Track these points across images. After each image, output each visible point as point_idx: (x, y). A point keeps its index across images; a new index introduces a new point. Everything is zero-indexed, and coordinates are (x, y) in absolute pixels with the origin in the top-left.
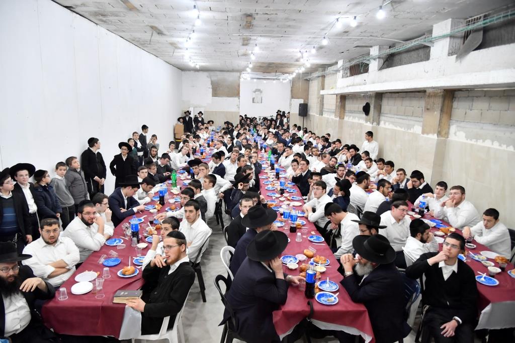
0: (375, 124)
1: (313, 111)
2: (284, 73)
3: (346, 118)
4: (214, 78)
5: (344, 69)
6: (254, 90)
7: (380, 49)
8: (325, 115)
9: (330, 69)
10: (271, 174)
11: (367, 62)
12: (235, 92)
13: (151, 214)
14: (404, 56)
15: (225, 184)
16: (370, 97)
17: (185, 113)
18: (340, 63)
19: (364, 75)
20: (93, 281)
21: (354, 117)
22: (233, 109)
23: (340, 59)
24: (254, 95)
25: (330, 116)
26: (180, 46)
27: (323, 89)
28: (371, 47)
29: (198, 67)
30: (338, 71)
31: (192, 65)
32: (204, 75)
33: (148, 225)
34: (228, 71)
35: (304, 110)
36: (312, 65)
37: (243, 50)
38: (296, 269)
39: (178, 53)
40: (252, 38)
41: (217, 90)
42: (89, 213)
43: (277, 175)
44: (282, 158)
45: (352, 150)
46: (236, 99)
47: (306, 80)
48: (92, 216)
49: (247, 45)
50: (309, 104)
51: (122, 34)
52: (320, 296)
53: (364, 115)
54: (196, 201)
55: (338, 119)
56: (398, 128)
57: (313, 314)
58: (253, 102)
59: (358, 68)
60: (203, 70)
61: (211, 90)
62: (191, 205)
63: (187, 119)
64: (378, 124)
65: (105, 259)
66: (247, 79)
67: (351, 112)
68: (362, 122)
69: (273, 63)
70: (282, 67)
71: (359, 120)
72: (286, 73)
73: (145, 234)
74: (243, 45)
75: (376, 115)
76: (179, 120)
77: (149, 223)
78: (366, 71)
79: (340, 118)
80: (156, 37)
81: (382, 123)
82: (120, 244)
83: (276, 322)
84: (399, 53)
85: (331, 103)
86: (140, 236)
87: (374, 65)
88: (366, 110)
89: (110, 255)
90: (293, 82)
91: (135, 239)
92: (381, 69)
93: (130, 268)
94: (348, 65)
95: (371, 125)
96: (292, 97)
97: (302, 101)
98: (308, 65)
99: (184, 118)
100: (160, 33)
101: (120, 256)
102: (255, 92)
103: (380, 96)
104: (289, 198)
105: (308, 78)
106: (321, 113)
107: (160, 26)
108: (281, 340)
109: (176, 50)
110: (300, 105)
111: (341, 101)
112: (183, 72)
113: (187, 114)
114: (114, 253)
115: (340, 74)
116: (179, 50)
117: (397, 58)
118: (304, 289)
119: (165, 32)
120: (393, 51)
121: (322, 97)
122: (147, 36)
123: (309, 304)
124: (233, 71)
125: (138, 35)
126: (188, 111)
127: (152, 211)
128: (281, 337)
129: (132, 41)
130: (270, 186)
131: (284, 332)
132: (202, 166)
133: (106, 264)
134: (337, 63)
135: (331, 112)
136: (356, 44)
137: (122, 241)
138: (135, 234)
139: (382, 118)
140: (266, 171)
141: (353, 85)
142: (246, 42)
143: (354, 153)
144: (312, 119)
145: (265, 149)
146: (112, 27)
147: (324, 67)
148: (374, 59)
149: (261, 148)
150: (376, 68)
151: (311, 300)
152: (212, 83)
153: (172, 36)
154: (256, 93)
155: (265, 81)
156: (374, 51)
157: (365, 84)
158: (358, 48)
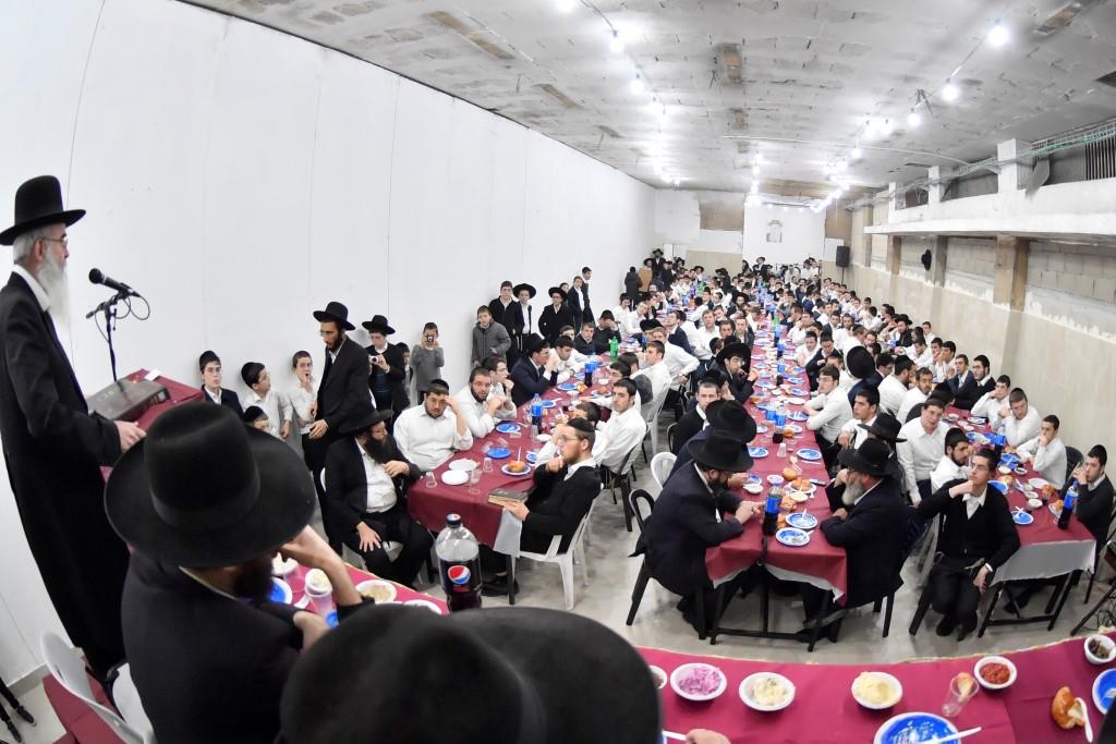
0: (938, 283)
1: (857, 260)
2: (813, 198)
3: (902, 273)
4: (705, 201)
5: (898, 196)
6: (770, 221)
7: (941, 171)
8: (874, 267)
9: (879, 195)
10: (772, 353)
11: (926, 189)
12: (735, 222)
13: (569, 396)
14: (971, 184)
15: (690, 362)
16: (932, 241)
17: (654, 252)
18: (892, 187)
19: (923, 208)
20: (469, 473)
21: (912, 272)
22: (734, 250)
23: (892, 181)
24: (769, 229)
25: (881, 270)
26: (645, 152)
27: (871, 223)
28: (930, 166)
29: (677, 183)
30: (888, 199)
31: (667, 179)
32: (688, 196)
33: (559, 412)
34: (727, 190)
35: (844, 257)
36: (853, 187)
37: (741, 159)
38: (758, 494)
39: (644, 163)
40: (752, 142)
41: (708, 219)
42: (480, 383)
43: (780, 355)
44: (794, 330)
45: (901, 323)
46: (738, 233)
47: (847, 210)
48: (484, 388)
49: (745, 152)
50: (852, 248)
51: (561, 138)
52: (784, 534)
53: (924, 270)
54: (633, 382)
55: (890, 273)
56: (967, 293)
57: (765, 556)
58: (768, 240)
59: (915, 198)
60: (685, 187)
61: (699, 218)
62: (623, 385)
63: (658, 261)
64: (943, 284)
65: (491, 447)
66: (755, 204)
67: (909, 263)
68: (922, 279)
69: (793, 181)
70: (808, 188)
71: (918, 275)
72: (818, 197)
73: (553, 424)
74: (740, 152)
75: (940, 269)
76: (645, 262)
77: (561, 409)
78: (925, 201)
79: (893, 272)
80: (608, 140)
81: (947, 283)
82: (516, 432)
83: (711, 562)
84: (965, 179)
85: (882, 247)
86: (544, 425)
87: (934, 194)
88: (926, 261)
89: (499, 443)
90: (829, 211)
91: (535, 427)
92: (943, 199)
93: (519, 464)
94: (904, 190)
95: (932, 285)
96: (827, 236)
97: (841, 243)
98: (847, 188)
99: (653, 260)
100: (614, 135)
101: (510, 447)
102: (770, 224)
103: (944, 240)
104: (787, 391)
105: (850, 206)
106: (868, 264)
107: (614, 126)
108: (715, 587)
109: (641, 159)
110: (839, 248)
111: (894, 245)
112: (657, 191)
113: (658, 253)
114: (503, 442)
115: (893, 204)
116: (646, 159)
117: (962, 187)
118: (761, 521)
119: (621, 133)
120: (956, 175)
121: (870, 236)
122: (594, 140)
123: (763, 542)
124: (733, 190)
125: (584, 139)
126: (659, 250)
127: (570, 393)
128: (716, 585)
129: (577, 147)
130: (763, 371)
131: (720, 577)
132: (658, 330)
133: (490, 454)
134: (887, 187)
135: (881, 262)
136: (906, 160)
137: (519, 428)
138: (537, 420)
139: (948, 276)
140: (764, 349)
141: (910, 221)
142: (743, 148)
143: (903, 328)
144: (855, 270)
145: (772, 313)
146: (547, 130)
147: (872, 191)
148: (935, 185)
149: (767, 312)
150: (938, 199)
151: (769, 538)
152: (701, 208)
153: (631, 139)
154: (774, 226)
155: (786, 209)
156: (934, 173)
157: (920, 220)
158: (912, 167)
